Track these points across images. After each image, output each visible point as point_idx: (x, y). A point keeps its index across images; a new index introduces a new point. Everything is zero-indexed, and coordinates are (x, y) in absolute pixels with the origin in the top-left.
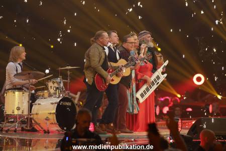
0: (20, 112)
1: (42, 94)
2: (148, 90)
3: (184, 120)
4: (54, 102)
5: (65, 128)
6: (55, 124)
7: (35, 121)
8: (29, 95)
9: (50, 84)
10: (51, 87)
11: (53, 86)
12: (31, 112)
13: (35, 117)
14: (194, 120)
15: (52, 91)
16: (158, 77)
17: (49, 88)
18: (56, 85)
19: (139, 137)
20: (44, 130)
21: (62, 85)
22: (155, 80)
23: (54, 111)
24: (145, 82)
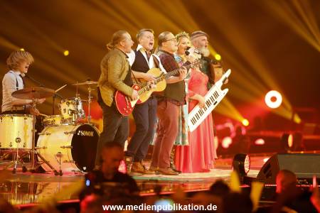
0: (20, 146)
1: (51, 120)
2: (201, 113)
3: (253, 156)
4: (69, 131)
5: (85, 168)
6: (70, 162)
7: (42, 158)
8: (33, 121)
9: (64, 106)
10: (65, 110)
11: (67, 108)
12: (36, 146)
13: (42, 152)
14: (267, 156)
15: (66, 116)
16: (216, 94)
17: (62, 111)
18: (72, 107)
19: (190, 180)
20: (55, 171)
21: (80, 107)
22: (212, 98)
23: (69, 144)
24: (197, 102)
